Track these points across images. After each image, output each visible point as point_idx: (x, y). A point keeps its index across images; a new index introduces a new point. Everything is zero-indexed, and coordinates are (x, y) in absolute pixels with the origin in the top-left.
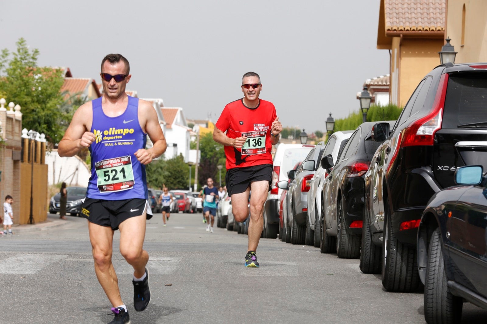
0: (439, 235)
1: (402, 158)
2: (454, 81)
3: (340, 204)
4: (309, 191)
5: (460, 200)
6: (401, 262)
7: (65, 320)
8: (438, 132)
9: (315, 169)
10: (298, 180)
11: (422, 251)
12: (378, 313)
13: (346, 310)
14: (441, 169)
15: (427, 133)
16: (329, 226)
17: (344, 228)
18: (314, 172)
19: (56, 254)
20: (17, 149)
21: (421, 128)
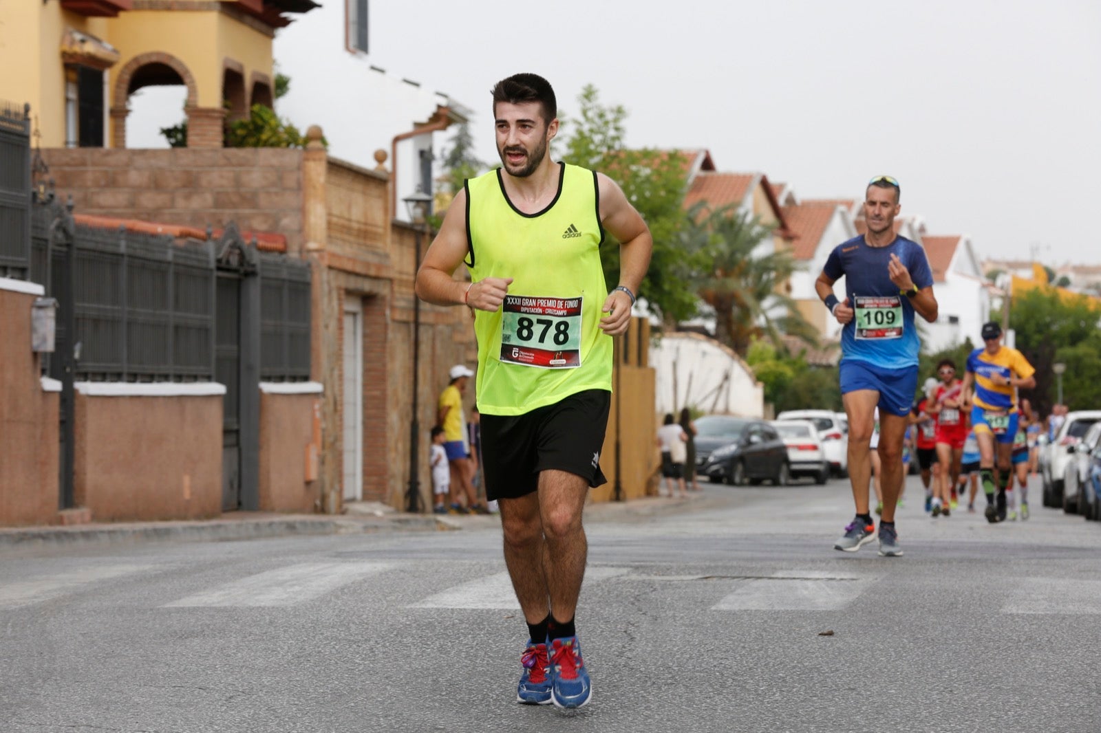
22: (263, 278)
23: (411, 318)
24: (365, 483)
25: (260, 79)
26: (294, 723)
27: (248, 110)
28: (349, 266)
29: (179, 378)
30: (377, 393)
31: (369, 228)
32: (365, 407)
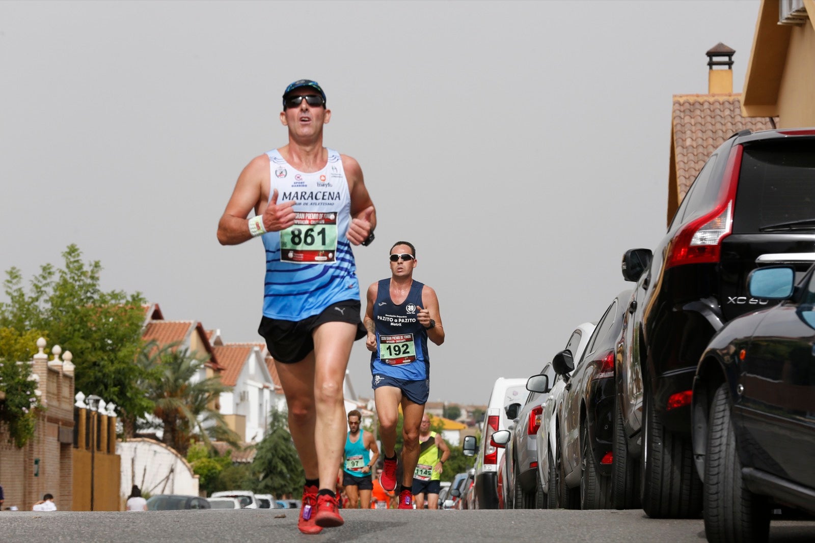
0: (727, 393)
2: (752, 156)
3: (585, 426)
4: (539, 429)
6: (671, 466)
8: (724, 241)
9: (548, 389)
10: (523, 416)
11: (700, 428)
14: (734, 302)
15: (708, 243)
16: (568, 470)
17: (592, 466)
20: (66, 423)
21: (698, 235)
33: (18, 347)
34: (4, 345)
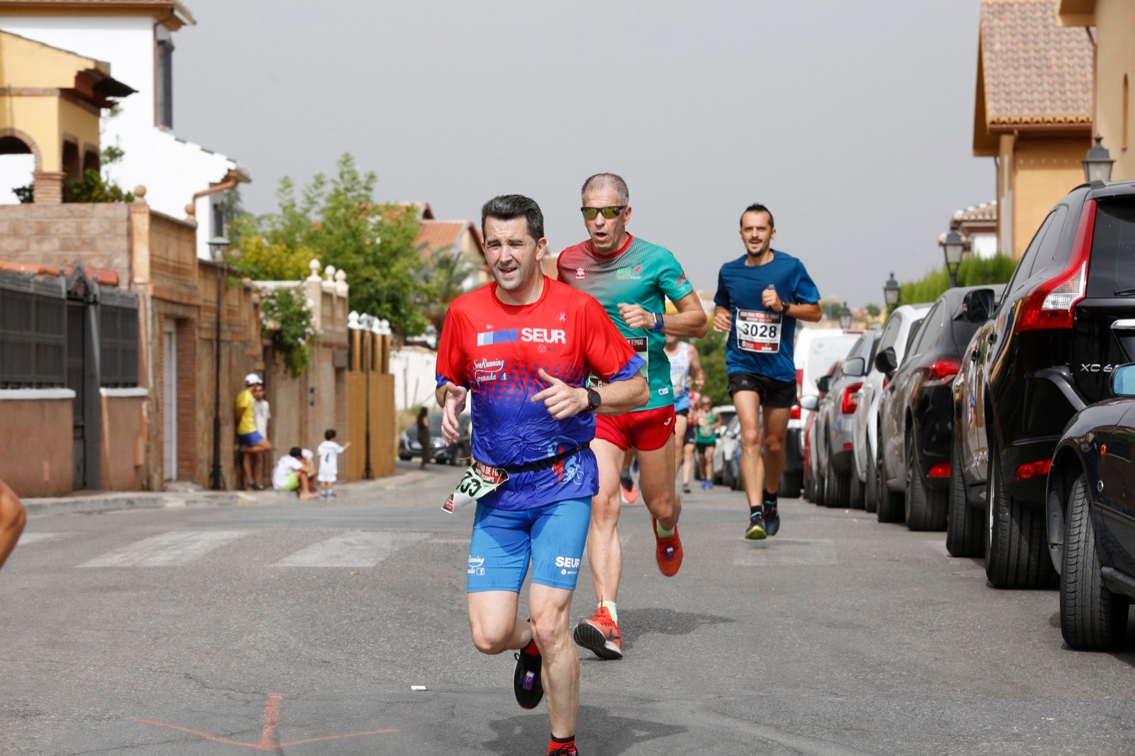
0: (1085, 486)
1: (1016, 352)
2: (1106, 212)
3: (911, 434)
4: (856, 412)
5: (1120, 424)
6: (1019, 536)
7: (429, 647)
8: (1078, 305)
9: (864, 374)
10: (835, 394)
11: (1055, 516)
12: (979, 627)
13: (922, 623)
14: (1088, 370)
15: (1060, 307)
16: (891, 474)
17: (918, 478)
18: (863, 379)
19: (412, 531)
20: (340, 347)
21: (1050, 298)
22: (103, 306)
23: (214, 336)
24: (179, 467)
25: (91, 149)
26: (211, 658)
27: (81, 172)
28: (167, 296)
29: (40, 386)
30: (188, 396)
31: (182, 266)
32: (179, 406)
33: (290, 265)
34: (276, 263)
